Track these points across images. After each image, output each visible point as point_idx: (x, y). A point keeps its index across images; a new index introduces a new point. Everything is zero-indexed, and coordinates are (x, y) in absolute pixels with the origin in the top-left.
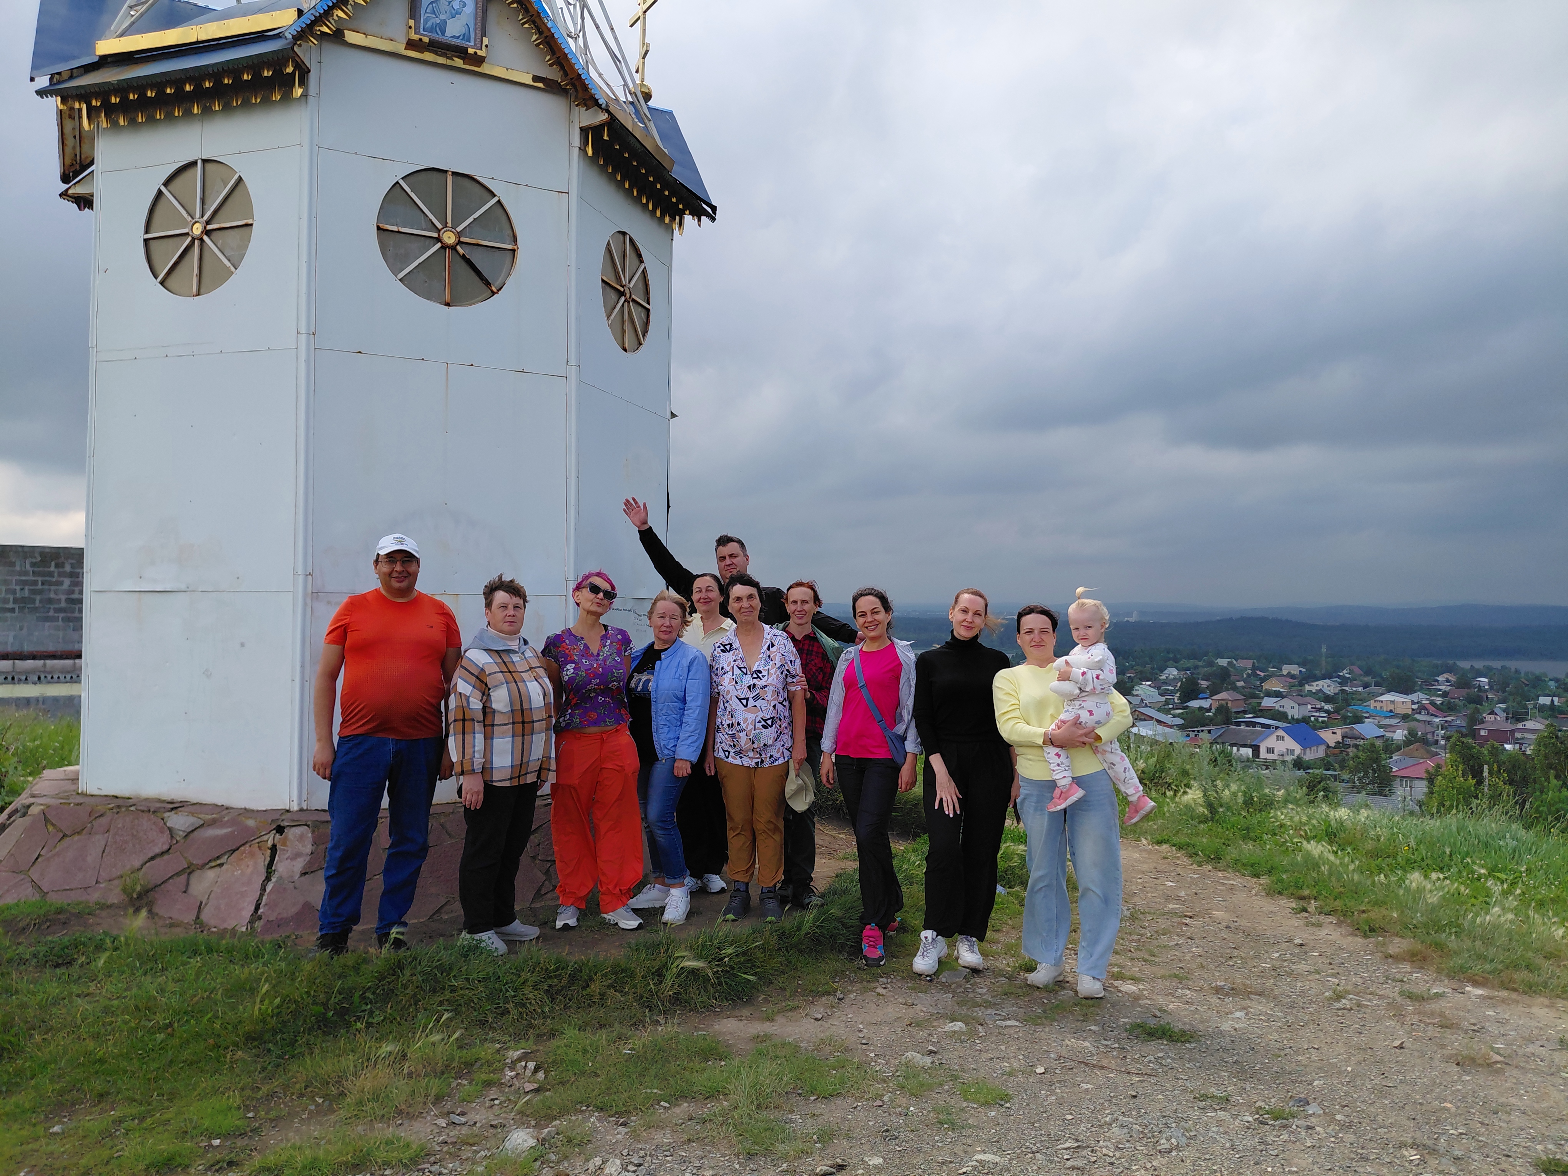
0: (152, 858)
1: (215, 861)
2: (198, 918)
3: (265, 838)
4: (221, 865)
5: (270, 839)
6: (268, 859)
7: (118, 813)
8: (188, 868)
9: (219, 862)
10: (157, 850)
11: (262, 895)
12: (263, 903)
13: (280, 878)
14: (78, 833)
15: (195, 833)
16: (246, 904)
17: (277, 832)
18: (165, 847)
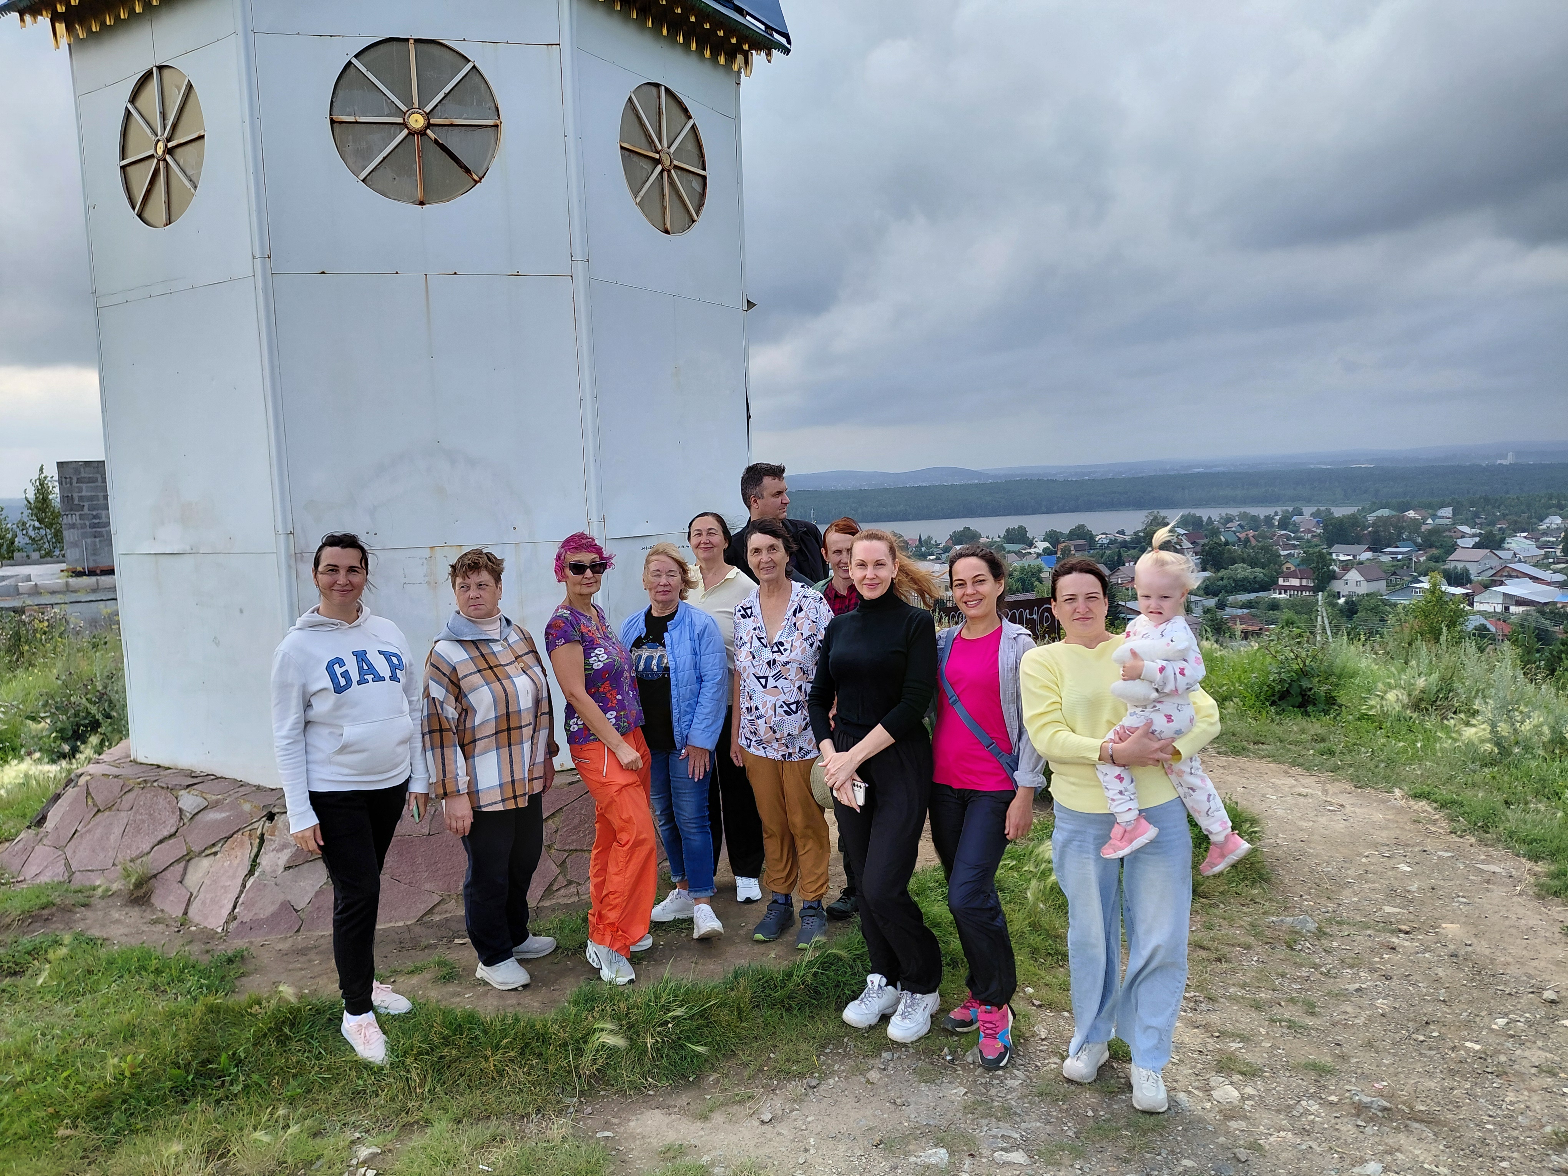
0: (161, 842)
1: (210, 850)
2: (186, 913)
3: (255, 826)
4: (215, 854)
5: (261, 826)
6: (255, 850)
7: (143, 788)
8: (187, 854)
9: (214, 850)
10: (166, 833)
11: (241, 892)
12: (240, 902)
13: (263, 873)
14: (110, 808)
15: (200, 815)
16: (226, 901)
17: (268, 819)
18: (173, 830)
